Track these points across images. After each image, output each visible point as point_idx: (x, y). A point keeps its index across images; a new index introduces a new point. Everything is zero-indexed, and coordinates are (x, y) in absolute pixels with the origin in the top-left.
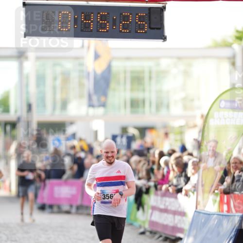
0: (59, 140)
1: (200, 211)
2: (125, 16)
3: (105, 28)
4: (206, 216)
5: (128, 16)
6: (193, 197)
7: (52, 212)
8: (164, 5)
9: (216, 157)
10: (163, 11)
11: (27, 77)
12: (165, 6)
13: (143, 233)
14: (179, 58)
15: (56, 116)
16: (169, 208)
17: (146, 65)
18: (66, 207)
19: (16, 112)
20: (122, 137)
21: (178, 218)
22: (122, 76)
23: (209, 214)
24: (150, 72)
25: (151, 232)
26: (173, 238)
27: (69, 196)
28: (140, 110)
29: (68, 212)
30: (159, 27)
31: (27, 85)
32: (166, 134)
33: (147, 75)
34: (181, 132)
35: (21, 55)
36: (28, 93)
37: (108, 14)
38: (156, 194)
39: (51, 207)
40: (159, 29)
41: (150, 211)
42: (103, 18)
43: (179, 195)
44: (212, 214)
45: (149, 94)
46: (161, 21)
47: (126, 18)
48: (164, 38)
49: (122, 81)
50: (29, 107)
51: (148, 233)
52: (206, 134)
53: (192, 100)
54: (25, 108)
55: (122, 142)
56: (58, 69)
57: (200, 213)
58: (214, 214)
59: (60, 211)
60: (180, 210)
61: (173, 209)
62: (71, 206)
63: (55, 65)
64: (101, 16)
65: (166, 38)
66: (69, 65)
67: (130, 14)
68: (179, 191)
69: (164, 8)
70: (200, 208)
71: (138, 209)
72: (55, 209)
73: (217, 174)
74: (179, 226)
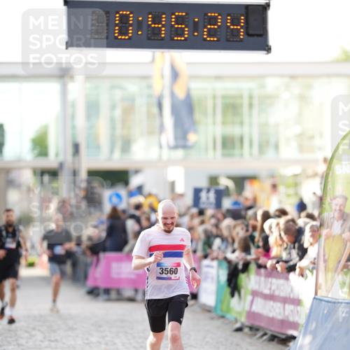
0: (118, 196)
1: (321, 298)
2: (211, 18)
3: (182, 35)
4: (330, 304)
5: (216, 18)
6: (311, 278)
7: (109, 300)
8: (267, 1)
9: (344, 220)
10: (266, 10)
11: (73, 106)
12: (269, 3)
13: (239, 330)
14: (293, 77)
15: (115, 162)
16: (277, 293)
17: (245, 86)
18: (128, 293)
19: (57, 155)
20: (208, 191)
21: (289, 307)
22: (210, 103)
23: (335, 303)
24: (251, 97)
25: (251, 328)
26: (284, 337)
27: (133, 277)
28: (237, 152)
29: (132, 300)
30: (261, 33)
31: (73, 117)
32: (274, 187)
33: (246, 102)
34: (296, 182)
35: (64, 74)
36: (74, 127)
37: (187, 14)
38: (258, 274)
39: (107, 291)
40: (260, 35)
41: (249, 298)
42: (179, 20)
43: (292, 274)
44: (338, 303)
45: (250, 128)
46: (264, 24)
47: (213, 21)
48: (268, 49)
49: (210, 111)
50: (76, 148)
51: (246, 330)
52: (329, 186)
53: (312, 138)
54: (70, 150)
55: (208, 198)
56: (118, 94)
57: (321, 300)
58: (342, 303)
59: (120, 298)
60: (292, 296)
61: (282, 294)
62: (136, 291)
63: (113, 87)
64: (177, 17)
65: (270, 49)
66: (133, 88)
67: (219, 15)
68: (292, 269)
69: (268, 6)
70: (321, 293)
71: (233, 295)
72: (113, 295)
73: (346, 245)
74: (291, 319)
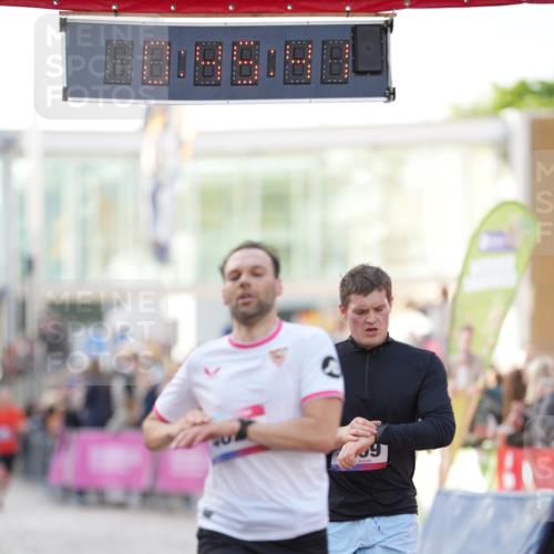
2: (296, 47)
8: (388, 18)
10: (386, 33)
12: (392, 21)
30: (378, 68)
37: (257, 43)
40: (377, 73)
42: (245, 53)
46: (382, 54)
47: (299, 52)
48: (390, 94)
65: (394, 93)
67: (309, 43)
69: (389, 26)
